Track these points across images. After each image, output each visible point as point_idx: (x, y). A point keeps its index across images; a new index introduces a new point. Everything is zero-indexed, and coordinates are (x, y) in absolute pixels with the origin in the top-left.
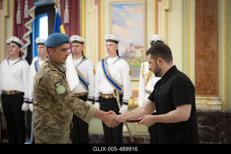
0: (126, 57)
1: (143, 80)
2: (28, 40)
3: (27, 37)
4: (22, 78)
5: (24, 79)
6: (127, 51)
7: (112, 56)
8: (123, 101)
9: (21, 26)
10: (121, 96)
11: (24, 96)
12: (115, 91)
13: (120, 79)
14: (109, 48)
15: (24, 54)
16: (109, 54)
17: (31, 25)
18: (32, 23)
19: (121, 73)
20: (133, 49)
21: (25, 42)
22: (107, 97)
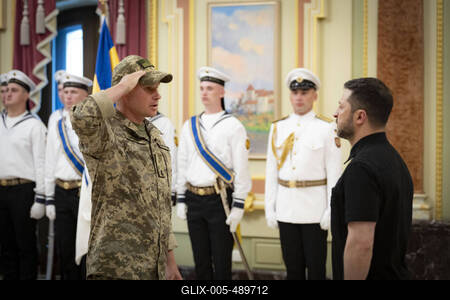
0: (239, 112)
1: (274, 158)
2: (43, 77)
3: (40, 71)
4: (31, 152)
5: (36, 154)
6: (240, 100)
7: (213, 111)
8: (235, 200)
9: (28, 49)
10: (230, 190)
11: (35, 190)
12: (218, 180)
14: (205, 95)
15: (34, 105)
16: (206, 105)
17: (49, 47)
18: (51, 43)
19: (229, 145)
20: (254, 96)
21: (37, 81)
22: (201, 192)
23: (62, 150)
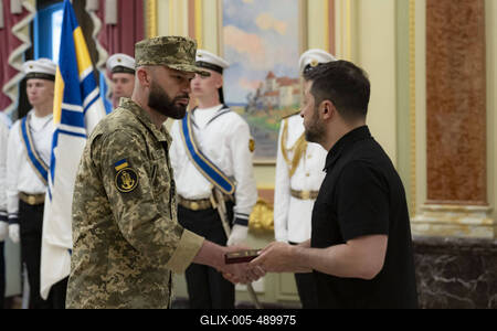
2: (20, 66)
3: (18, 59)
6: (258, 91)
7: (208, 105)
8: (236, 216)
9: (3, 33)
10: (231, 203)
12: (214, 190)
13: (227, 160)
14: (198, 85)
15: (11, 101)
18: (32, 24)
19: (229, 147)
20: (275, 85)
21: (13, 72)
22: (194, 206)
23: (26, 156)
